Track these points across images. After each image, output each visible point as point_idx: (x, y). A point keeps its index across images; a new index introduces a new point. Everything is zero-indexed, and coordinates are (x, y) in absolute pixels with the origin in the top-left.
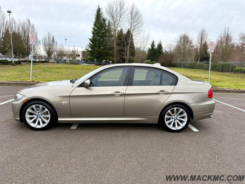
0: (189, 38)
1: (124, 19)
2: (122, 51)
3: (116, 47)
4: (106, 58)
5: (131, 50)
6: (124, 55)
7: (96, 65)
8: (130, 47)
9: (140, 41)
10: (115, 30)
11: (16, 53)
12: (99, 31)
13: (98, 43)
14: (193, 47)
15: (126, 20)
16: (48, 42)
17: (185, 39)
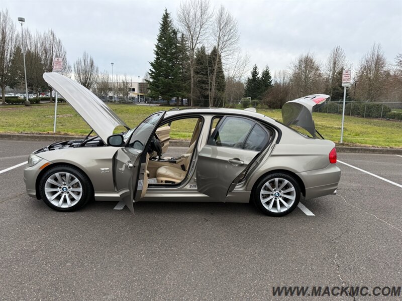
0: (313, 61)
1: (208, 30)
2: (204, 82)
3: (193, 77)
4: (177, 94)
5: (218, 81)
6: (207, 89)
7: (160, 105)
8: (217, 76)
9: (233, 67)
10: (193, 49)
11: (32, 86)
12: (166, 51)
13: (165, 70)
14: (321, 77)
15: (211, 31)
16: (83, 68)
17: (308, 63)
